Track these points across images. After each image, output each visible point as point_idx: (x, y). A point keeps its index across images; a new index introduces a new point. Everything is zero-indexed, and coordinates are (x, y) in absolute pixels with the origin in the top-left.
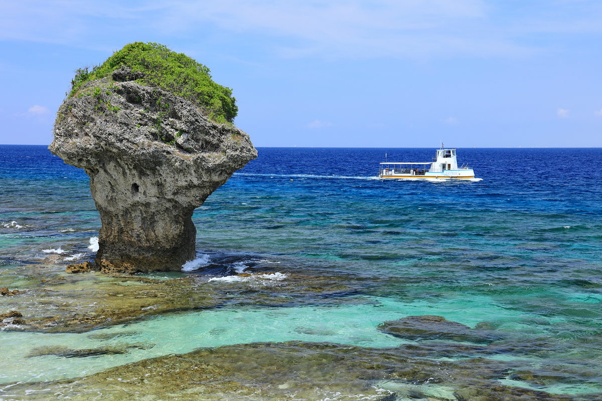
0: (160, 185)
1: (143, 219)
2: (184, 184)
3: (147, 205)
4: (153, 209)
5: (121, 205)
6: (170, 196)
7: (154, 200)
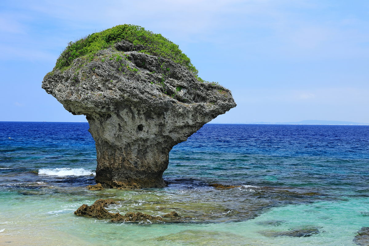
0: (162, 126)
1: (139, 151)
2: (182, 124)
3: (146, 140)
4: (149, 143)
5: (125, 141)
6: (167, 133)
7: (153, 136)
